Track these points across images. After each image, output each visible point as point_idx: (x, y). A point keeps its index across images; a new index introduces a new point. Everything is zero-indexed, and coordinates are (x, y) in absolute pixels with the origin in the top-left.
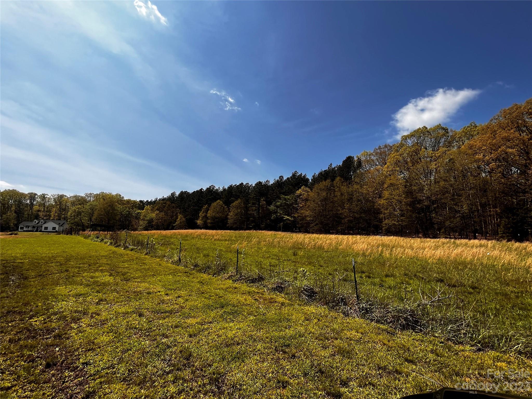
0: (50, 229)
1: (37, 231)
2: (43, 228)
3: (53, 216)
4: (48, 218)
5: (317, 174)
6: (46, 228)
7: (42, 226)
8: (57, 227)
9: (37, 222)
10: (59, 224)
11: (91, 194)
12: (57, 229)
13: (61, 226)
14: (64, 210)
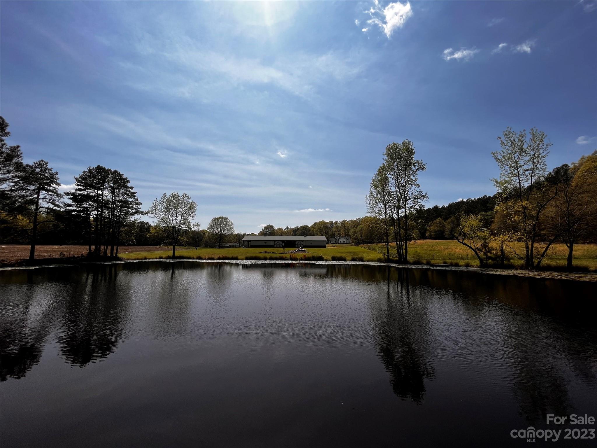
0: (342, 242)
1: (337, 243)
2: (339, 242)
3: (342, 234)
4: (340, 236)
5: (477, 198)
6: (341, 242)
7: (339, 241)
8: (346, 240)
9: (336, 238)
10: (346, 239)
11: (359, 218)
12: (346, 242)
13: (347, 240)
14: (347, 229)
